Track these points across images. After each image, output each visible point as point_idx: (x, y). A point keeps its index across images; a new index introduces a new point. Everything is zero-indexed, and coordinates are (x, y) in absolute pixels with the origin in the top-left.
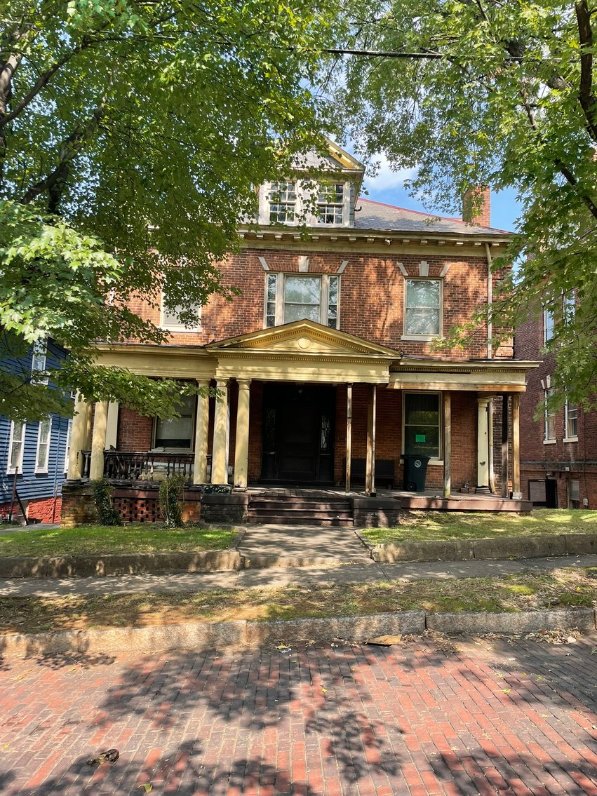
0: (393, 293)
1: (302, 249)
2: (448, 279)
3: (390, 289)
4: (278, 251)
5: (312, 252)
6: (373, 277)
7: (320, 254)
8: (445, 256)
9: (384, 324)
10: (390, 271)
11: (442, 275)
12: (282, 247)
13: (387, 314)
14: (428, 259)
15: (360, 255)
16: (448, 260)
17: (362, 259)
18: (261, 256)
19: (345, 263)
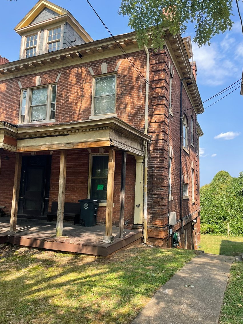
0: (86, 88)
1: (38, 72)
2: (120, 72)
3: (84, 86)
4: (26, 76)
5: (43, 73)
6: (74, 81)
7: (46, 72)
8: (117, 56)
9: (80, 110)
10: (84, 74)
11: (116, 70)
12: (28, 73)
13: (81, 103)
14: (107, 61)
15: (67, 68)
16: (120, 58)
17: (68, 71)
18: (18, 81)
19: (59, 75)
